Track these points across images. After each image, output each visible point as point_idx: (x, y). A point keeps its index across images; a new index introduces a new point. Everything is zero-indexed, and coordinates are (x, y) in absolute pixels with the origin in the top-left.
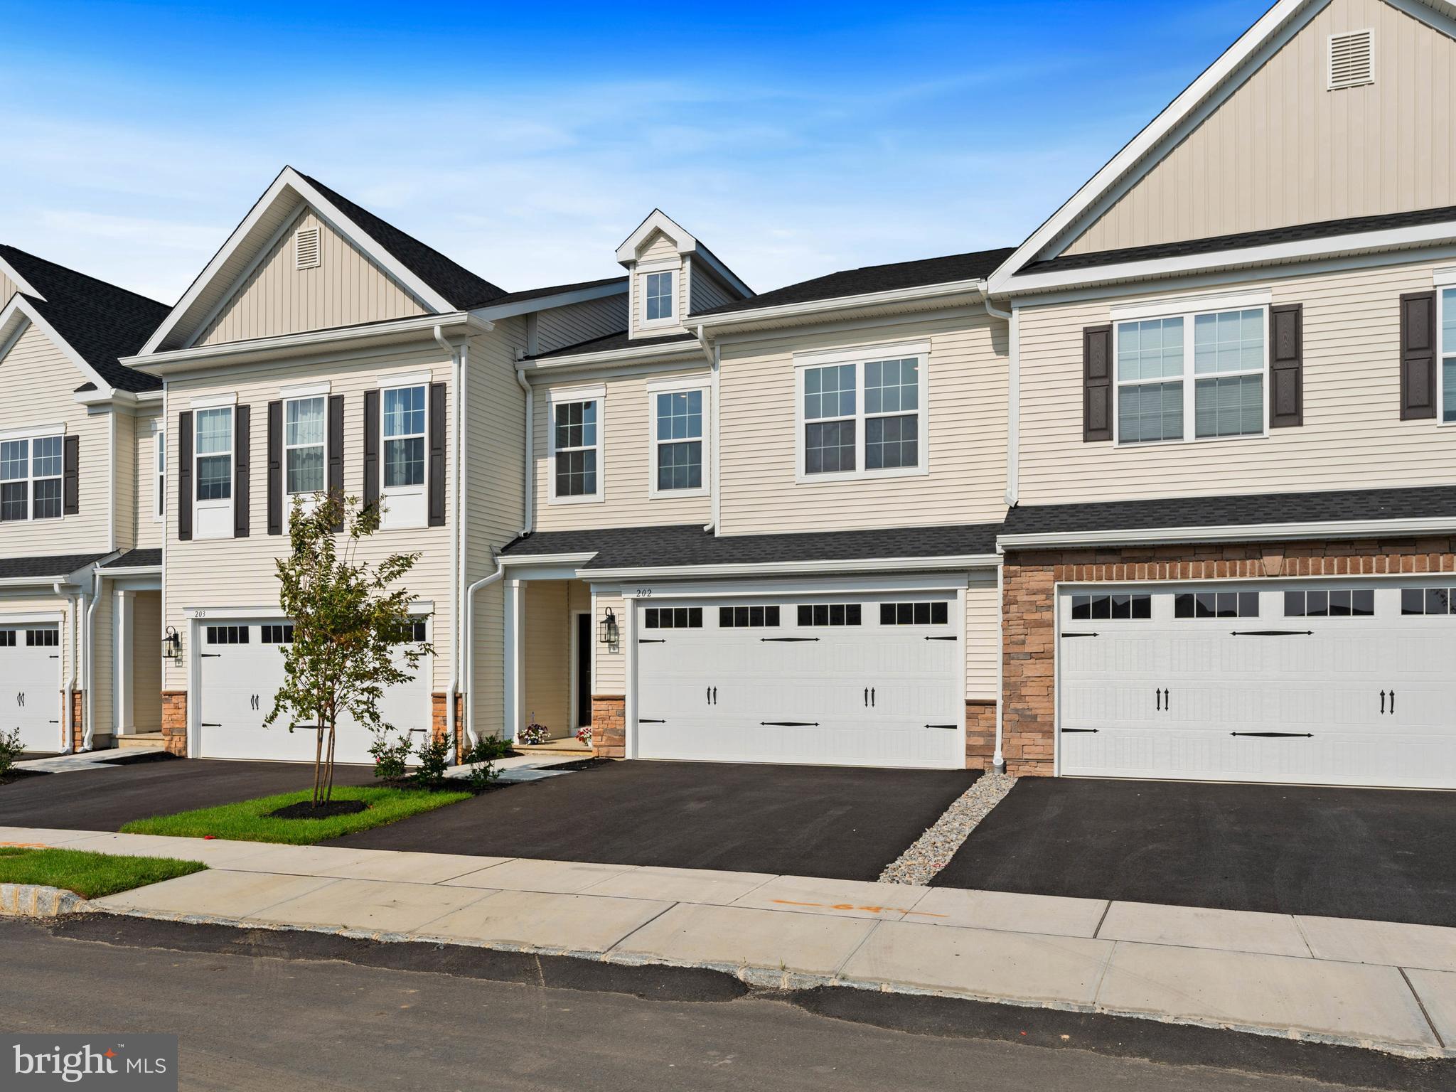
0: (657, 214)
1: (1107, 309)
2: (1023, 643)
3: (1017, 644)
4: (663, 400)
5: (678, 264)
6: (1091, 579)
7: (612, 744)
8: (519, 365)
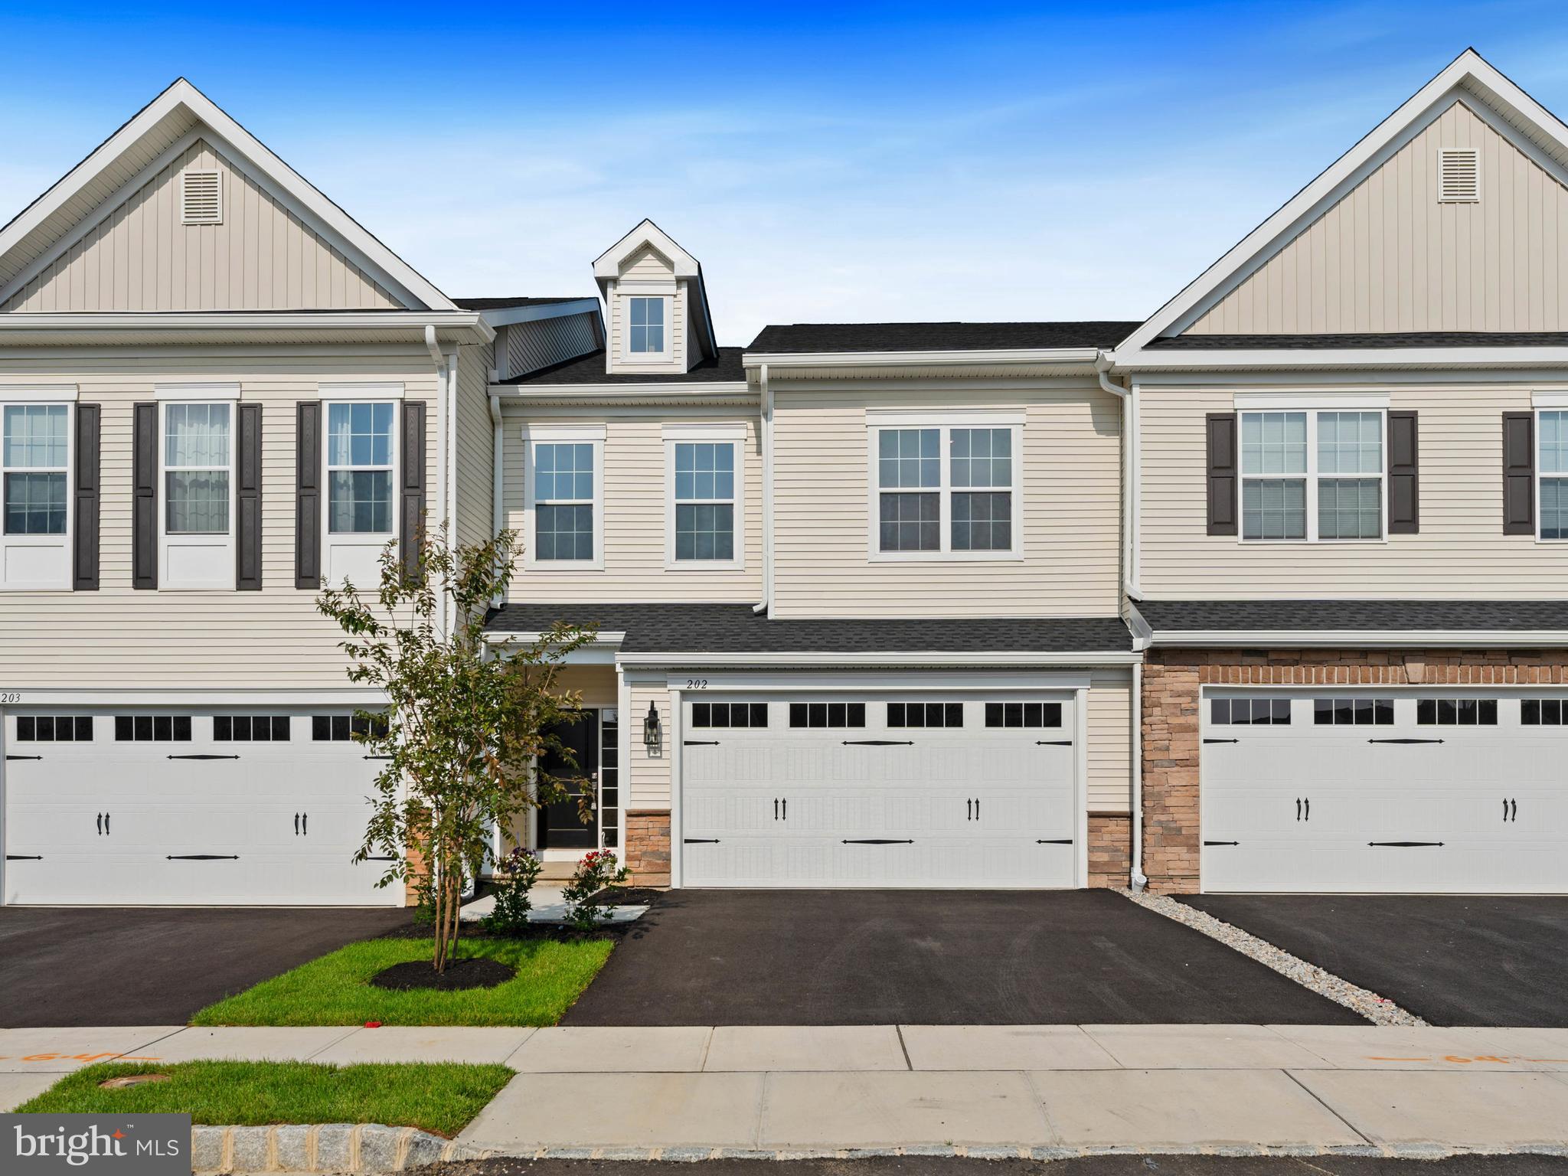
0: (647, 224)
1: (1230, 397)
2: (1167, 749)
3: (1160, 750)
4: (683, 451)
5: (673, 289)
6: (1237, 682)
7: (654, 870)
8: (492, 389)
